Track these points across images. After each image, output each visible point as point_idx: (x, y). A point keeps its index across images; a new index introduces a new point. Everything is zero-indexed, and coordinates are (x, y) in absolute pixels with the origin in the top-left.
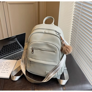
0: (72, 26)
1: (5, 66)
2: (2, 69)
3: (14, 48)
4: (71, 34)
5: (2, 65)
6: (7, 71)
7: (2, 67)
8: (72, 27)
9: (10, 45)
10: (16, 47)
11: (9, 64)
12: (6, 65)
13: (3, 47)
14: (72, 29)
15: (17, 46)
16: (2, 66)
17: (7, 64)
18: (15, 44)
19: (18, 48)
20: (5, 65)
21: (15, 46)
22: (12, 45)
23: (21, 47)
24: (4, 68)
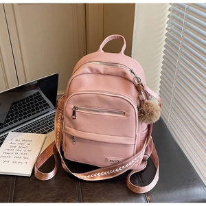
0: (164, 54)
1: (20, 149)
2: (14, 155)
3: (37, 105)
4: (162, 72)
5: (13, 145)
6: (26, 160)
7: (15, 151)
8: (164, 57)
9: (24, 100)
11: (29, 143)
12: (22, 146)
13: (13, 104)
14: (163, 62)
15: (40, 103)
16: (13, 148)
17: (26, 143)
18: (35, 98)
19: (41, 107)
20: (20, 145)
21: (36, 101)
22: (29, 101)
23: (48, 105)
24: (18, 152)
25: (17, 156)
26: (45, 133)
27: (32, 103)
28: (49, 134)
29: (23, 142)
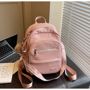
1: (3, 71)
4: (61, 31)
6: (8, 76)
10: (7, 50)
11: (7, 67)
12: (4, 69)
14: (62, 27)
19: (9, 51)
21: (6, 48)
22: (3, 49)
23: (12, 49)
24: (2, 72)
25: (2, 74)
26: (14, 62)
27: (4, 49)
28: (15, 62)
29: (4, 67)
